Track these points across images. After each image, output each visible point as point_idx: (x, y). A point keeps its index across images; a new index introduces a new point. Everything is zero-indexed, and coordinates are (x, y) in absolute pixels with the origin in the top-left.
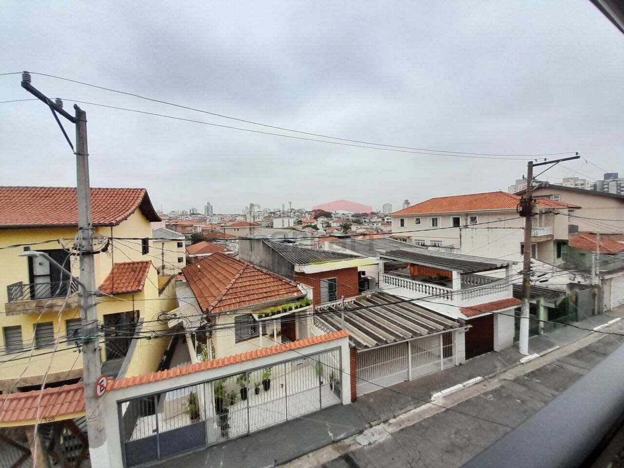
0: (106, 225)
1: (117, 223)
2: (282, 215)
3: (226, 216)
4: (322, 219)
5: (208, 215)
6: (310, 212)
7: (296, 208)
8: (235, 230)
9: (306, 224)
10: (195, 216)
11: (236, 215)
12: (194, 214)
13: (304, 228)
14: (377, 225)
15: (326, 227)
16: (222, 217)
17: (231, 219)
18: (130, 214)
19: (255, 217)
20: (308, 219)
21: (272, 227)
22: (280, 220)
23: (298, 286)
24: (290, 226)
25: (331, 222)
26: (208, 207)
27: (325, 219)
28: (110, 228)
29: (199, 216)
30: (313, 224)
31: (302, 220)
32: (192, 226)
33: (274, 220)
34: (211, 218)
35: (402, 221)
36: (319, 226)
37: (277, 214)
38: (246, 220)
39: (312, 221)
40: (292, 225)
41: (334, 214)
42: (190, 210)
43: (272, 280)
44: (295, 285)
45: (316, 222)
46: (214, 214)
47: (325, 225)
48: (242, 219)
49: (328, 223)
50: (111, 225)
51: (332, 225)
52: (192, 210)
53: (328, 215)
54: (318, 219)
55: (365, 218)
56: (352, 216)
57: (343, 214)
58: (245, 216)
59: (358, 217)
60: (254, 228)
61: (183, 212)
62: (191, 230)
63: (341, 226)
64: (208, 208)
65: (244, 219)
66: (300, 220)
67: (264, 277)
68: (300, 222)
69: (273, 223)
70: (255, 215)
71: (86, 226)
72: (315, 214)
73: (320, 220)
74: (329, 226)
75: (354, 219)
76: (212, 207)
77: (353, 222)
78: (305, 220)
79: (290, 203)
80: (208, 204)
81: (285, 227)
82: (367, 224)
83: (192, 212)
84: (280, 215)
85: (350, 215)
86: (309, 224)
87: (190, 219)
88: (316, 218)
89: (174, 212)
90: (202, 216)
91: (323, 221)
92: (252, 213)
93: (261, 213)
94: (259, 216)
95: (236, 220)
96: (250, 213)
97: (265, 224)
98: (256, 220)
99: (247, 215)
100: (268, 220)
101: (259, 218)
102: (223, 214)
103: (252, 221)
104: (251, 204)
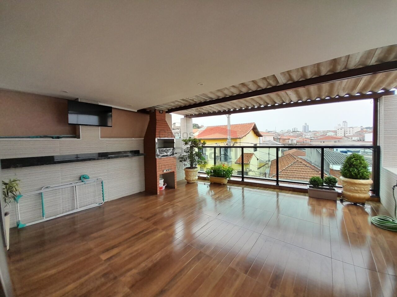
0: (239, 138)
1: (242, 138)
5: (305, 132)
8: (321, 142)
10: (294, 133)
11: (328, 131)
12: (294, 131)
16: (315, 132)
17: (322, 134)
18: (247, 134)
19: (346, 132)
21: (364, 140)
26: (305, 126)
28: (239, 139)
29: (297, 132)
32: (289, 139)
33: (366, 134)
34: (306, 134)
38: (336, 135)
42: (293, 129)
46: (310, 131)
48: (332, 134)
50: (240, 138)
52: (294, 129)
58: (335, 132)
61: (288, 130)
62: (289, 142)
64: (306, 128)
65: (334, 134)
69: (364, 137)
70: (346, 130)
71: (229, 139)
76: (308, 126)
80: (305, 124)
83: (294, 130)
87: (292, 135)
89: (282, 130)
90: (300, 133)
92: (343, 129)
93: (353, 129)
94: (350, 131)
95: (327, 135)
96: (341, 129)
97: (356, 138)
98: (346, 135)
99: (338, 131)
100: (360, 135)
101: (350, 133)
102: (318, 131)
103: (343, 135)
104: (345, 122)
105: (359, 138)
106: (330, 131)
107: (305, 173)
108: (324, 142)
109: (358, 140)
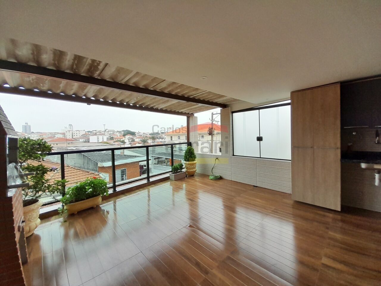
2: (98, 133)
3: (45, 134)
4: (129, 136)
6: (120, 131)
7: (110, 129)
9: (117, 140)
11: (55, 133)
13: (115, 142)
14: (164, 140)
15: (131, 141)
16: (40, 134)
17: (50, 136)
19: (74, 135)
20: (119, 136)
21: (88, 142)
22: (96, 137)
23: (100, 174)
24: (104, 141)
25: (134, 138)
26: (25, 126)
27: (131, 137)
30: (122, 140)
31: (114, 137)
33: (90, 137)
35: (171, 137)
36: (126, 141)
37: (93, 133)
38: (65, 137)
39: (121, 137)
40: (105, 140)
41: (138, 133)
43: (82, 172)
44: (98, 174)
45: (124, 138)
46: (33, 132)
47: (130, 140)
48: (61, 136)
49: (133, 139)
51: (136, 140)
53: (133, 134)
54: (126, 136)
55: (158, 136)
56: (150, 134)
57: (144, 133)
58: (64, 134)
59: (153, 135)
60: (72, 143)
63: (141, 140)
65: (63, 136)
66: (112, 137)
67: (76, 171)
68: (112, 138)
69: (89, 139)
70: (73, 133)
72: (124, 133)
73: (127, 137)
74: (133, 141)
75: (151, 136)
76: (30, 126)
77: (150, 138)
78: (116, 137)
79: (104, 125)
80: (26, 124)
81: (100, 141)
82: (158, 140)
84: (96, 133)
85: (148, 134)
86: (119, 139)
88: (124, 135)
91: (129, 138)
92: (71, 132)
93: (79, 132)
94: (77, 134)
95: (55, 137)
96: (69, 132)
97: (83, 140)
98: (74, 137)
99: (66, 133)
100: (85, 137)
101: (77, 136)
102: (42, 132)
103: (71, 137)
104: (70, 125)
105: (84, 140)
106: (58, 133)
107: (76, 176)
108: (57, 144)
109: (84, 142)
